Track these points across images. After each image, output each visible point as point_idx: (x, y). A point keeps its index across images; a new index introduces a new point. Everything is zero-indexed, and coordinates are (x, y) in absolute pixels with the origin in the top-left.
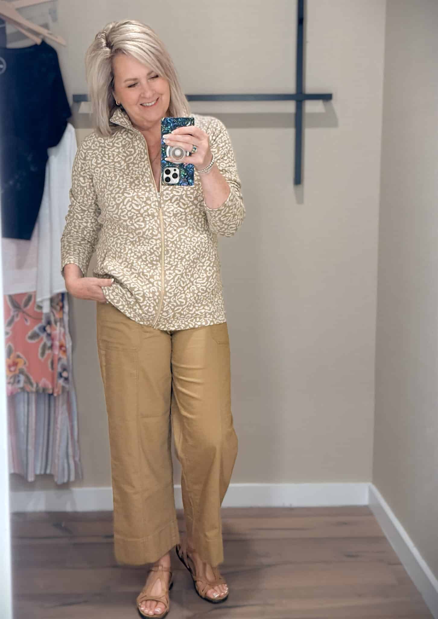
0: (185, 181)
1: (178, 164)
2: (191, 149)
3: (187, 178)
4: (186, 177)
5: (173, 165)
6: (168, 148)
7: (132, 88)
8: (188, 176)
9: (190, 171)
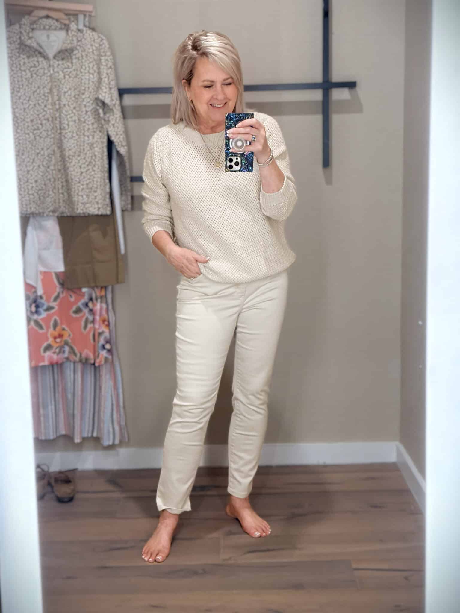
0: (245, 168)
1: (240, 153)
2: (251, 139)
4: (247, 165)
6: (231, 140)
7: (207, 89)
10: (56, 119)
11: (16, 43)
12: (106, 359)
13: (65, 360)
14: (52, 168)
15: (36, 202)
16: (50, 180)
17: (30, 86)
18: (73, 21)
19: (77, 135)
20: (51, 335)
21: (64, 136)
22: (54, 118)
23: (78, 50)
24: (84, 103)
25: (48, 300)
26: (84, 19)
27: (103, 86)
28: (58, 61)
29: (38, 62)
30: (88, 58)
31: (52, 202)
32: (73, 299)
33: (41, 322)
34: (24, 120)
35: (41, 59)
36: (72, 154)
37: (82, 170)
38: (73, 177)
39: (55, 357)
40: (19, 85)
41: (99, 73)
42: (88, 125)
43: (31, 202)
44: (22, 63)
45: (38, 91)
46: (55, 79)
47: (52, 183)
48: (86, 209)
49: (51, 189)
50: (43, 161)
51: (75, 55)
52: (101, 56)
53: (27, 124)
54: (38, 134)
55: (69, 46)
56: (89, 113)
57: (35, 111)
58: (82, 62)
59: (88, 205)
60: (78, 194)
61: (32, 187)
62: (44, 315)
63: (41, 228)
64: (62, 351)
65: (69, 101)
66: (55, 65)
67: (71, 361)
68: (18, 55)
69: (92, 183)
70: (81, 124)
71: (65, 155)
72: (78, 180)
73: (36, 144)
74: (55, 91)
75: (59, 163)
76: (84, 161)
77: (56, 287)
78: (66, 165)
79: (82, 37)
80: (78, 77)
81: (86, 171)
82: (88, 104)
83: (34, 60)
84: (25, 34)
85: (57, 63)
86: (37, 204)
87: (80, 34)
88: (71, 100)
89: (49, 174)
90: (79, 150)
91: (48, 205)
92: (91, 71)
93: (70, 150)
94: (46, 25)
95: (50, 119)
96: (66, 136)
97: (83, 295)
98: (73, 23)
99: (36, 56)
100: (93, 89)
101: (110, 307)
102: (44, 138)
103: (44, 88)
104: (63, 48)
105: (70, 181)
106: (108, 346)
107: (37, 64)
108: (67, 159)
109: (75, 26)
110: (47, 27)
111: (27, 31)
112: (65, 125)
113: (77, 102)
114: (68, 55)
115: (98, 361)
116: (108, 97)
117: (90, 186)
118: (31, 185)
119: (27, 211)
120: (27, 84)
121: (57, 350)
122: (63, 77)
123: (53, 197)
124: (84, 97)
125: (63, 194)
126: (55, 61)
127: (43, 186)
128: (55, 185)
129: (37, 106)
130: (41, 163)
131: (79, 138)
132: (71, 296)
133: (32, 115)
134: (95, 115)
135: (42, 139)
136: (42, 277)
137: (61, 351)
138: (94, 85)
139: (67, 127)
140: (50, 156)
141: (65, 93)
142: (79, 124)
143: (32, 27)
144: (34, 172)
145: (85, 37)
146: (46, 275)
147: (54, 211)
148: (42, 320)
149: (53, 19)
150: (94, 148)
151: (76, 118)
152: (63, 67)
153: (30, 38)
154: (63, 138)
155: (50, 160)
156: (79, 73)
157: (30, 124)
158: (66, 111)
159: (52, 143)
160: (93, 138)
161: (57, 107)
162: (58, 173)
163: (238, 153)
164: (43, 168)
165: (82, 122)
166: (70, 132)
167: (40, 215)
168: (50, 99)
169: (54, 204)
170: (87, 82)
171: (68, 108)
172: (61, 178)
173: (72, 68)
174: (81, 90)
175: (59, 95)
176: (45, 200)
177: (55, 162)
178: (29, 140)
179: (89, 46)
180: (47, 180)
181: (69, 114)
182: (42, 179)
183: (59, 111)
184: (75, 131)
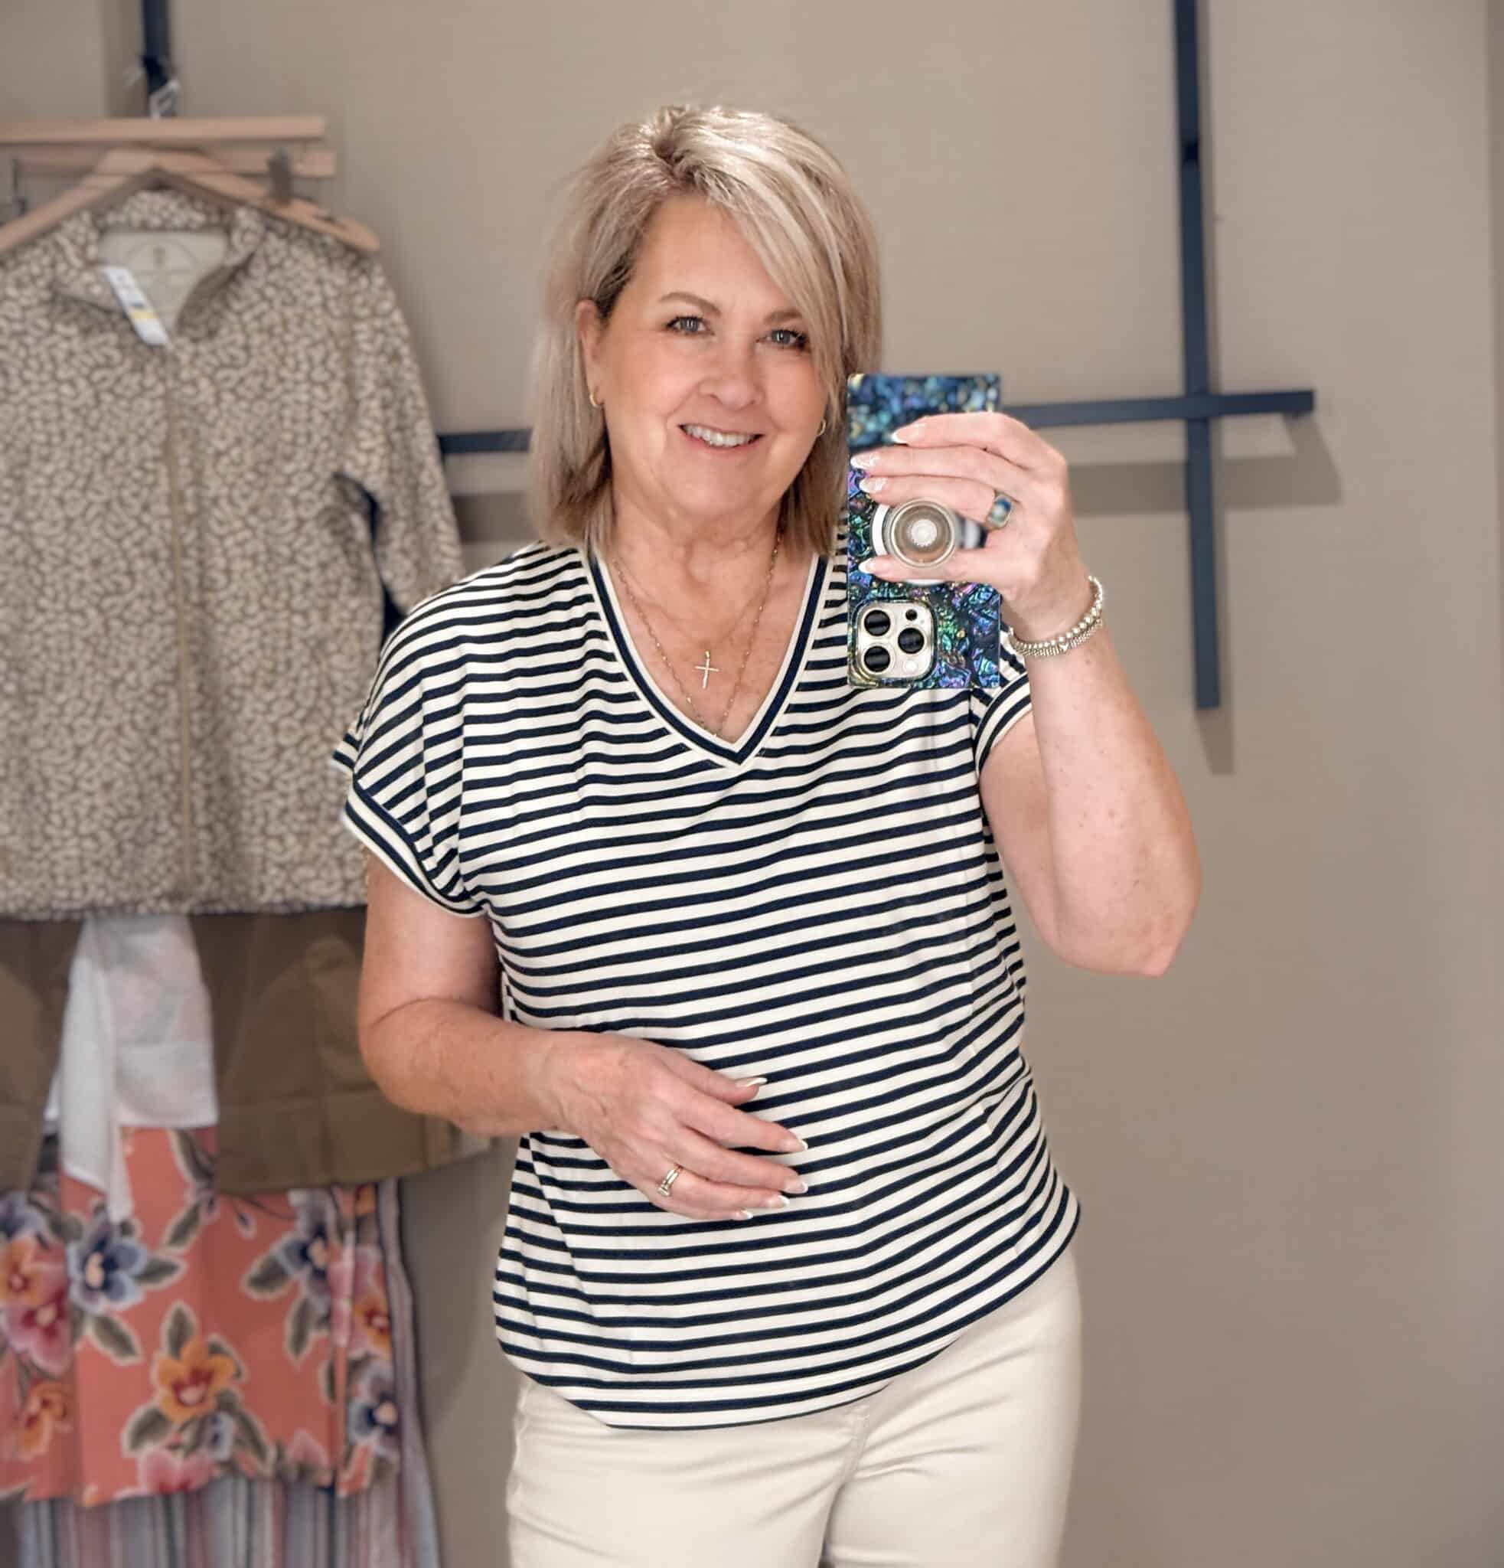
0: (958, 665)
1: (924, 588)
2: (987, 511)
3: (967, 654)
4: (964, 647)
5: (902, 591)
8: (976, 644)
9: (981, 620)
10: (185, 554)
11: (41, 283)
12: (379, 1466)
13: (216, 1473)
14: (168, 732)
15: (106, 862)
16: (159, 778)
17: (89, 434)
19: (263, 608)
20: (163, 1375)
21: (211, 615)
22: (175, 552)
24: (292, 491)
25: (152, 1239)
27: (361, 427)
29: (120, 347)
30: (307, 326)
31: (170, 862)
32: (250, 1232)
33: (124, 1325)
34: (67, 562)
36: (240, 680)
37: (283, 740)
38: (246, 766)
39: (177, 1464)
40: (49, 435)
41: (349, 382)
42: (307, 570)
43: (87, 864)
44: (61, 356)
45: (120, 453)
46: (181, 405)
47: (166, 788)
48: (296, 887)
49: (163, 813)
50: (133, 711)
52: (357, 319)
53: (77, 576)
54: (116, 611)
56: (309, 527)
57: (111, 529)
58: (285, 344)
59: (303, 872)
60: (263, 832)
61: (93, 808)
62: (135, 1295)
63: (128, 959)
64: (208, 1436)
65: (232, 486)
66: (184, 358)
68: (44, 324)
69: (320, 786)
70: (278, 566)
71: (216, 686)
72: (265, 779)
73: (109, 646)
74: (181, 449)
75: (196, 716)
76: (290, 706)
77: (184, 1184)
78: (222, 721)
80: (269, 396)
81: (298, 745)
82: (305, 495)
83: (105, 344)
84: (71, 250)
85: (190, 348)
86: (108, 870)
88: (240, 482)
89: (158, 756)
90: (269, 665)
91: (153, 871)
92: (319, 375)
93: (233, 664)
94: (152, 213)
96: (219, 613)
97: (291, 1215)
99: (113, 328)
100: (326, 439)
101: (394, 1258)
102: (140, 626)
103: (141, 439)
105: (236, 782)
106: (386, 1414)
108: (225, 700)
110: (155, 222)
112: (215, 574)
113: (262, 489)
115: (345, 1476)
116: (381, 469)
117: (311, 798)
118: (87, 802)
119: (70, 899)
120: (78, 428)
121: (187, 1437)
122: (211, 400)
123: (170, 843)
124: (289, 468)
125: (209, 828)
127: (130, 801)
128: (180, 795)
129: (115, 506)
130: (127, 717)
131: (269, 620)
132: (243, 1219)
133: (95, 540)
134: (335, 533)
135: (133, 629)
136: (128, 1150)
137: (205, 1435)
138: (328, 424)
139: (222, 580)
140: (161, 689)
141: (219, 454)
142: (271, 566)
143: (100, 222)
144: (100, 750)
146: (144, 1140)
147: (175, 896)
148: (130, 1314)
150: (328, 655)
151: (262, 548)
152: (214, 361)
153: (91, 265)
154: (210, 621)
155: (160, 703)
157: (87, 576)
158: (221, 523)
159: (168, 641)
160: (325, 619)
161: (190, 508)
162: (193, 752)
163: (917, 587)
164: (133, 735)
165: (280, 561)
166: (236, 597)
167: (125, 911)
168: (164, 481)
169: (177, 869)
170: (303, 415)
171: (228, 508)
172: (201, 769)
173: (246, 364)
174: (280, 446)
175: (197, 465)
176: (142, 856)
177: (180, 710)
178: (85, 633)
179: (310, 286)
180: (151, 778)
181: (233, 533)
182: (131, 778)
183: (194, 523)
184: (253, 596)
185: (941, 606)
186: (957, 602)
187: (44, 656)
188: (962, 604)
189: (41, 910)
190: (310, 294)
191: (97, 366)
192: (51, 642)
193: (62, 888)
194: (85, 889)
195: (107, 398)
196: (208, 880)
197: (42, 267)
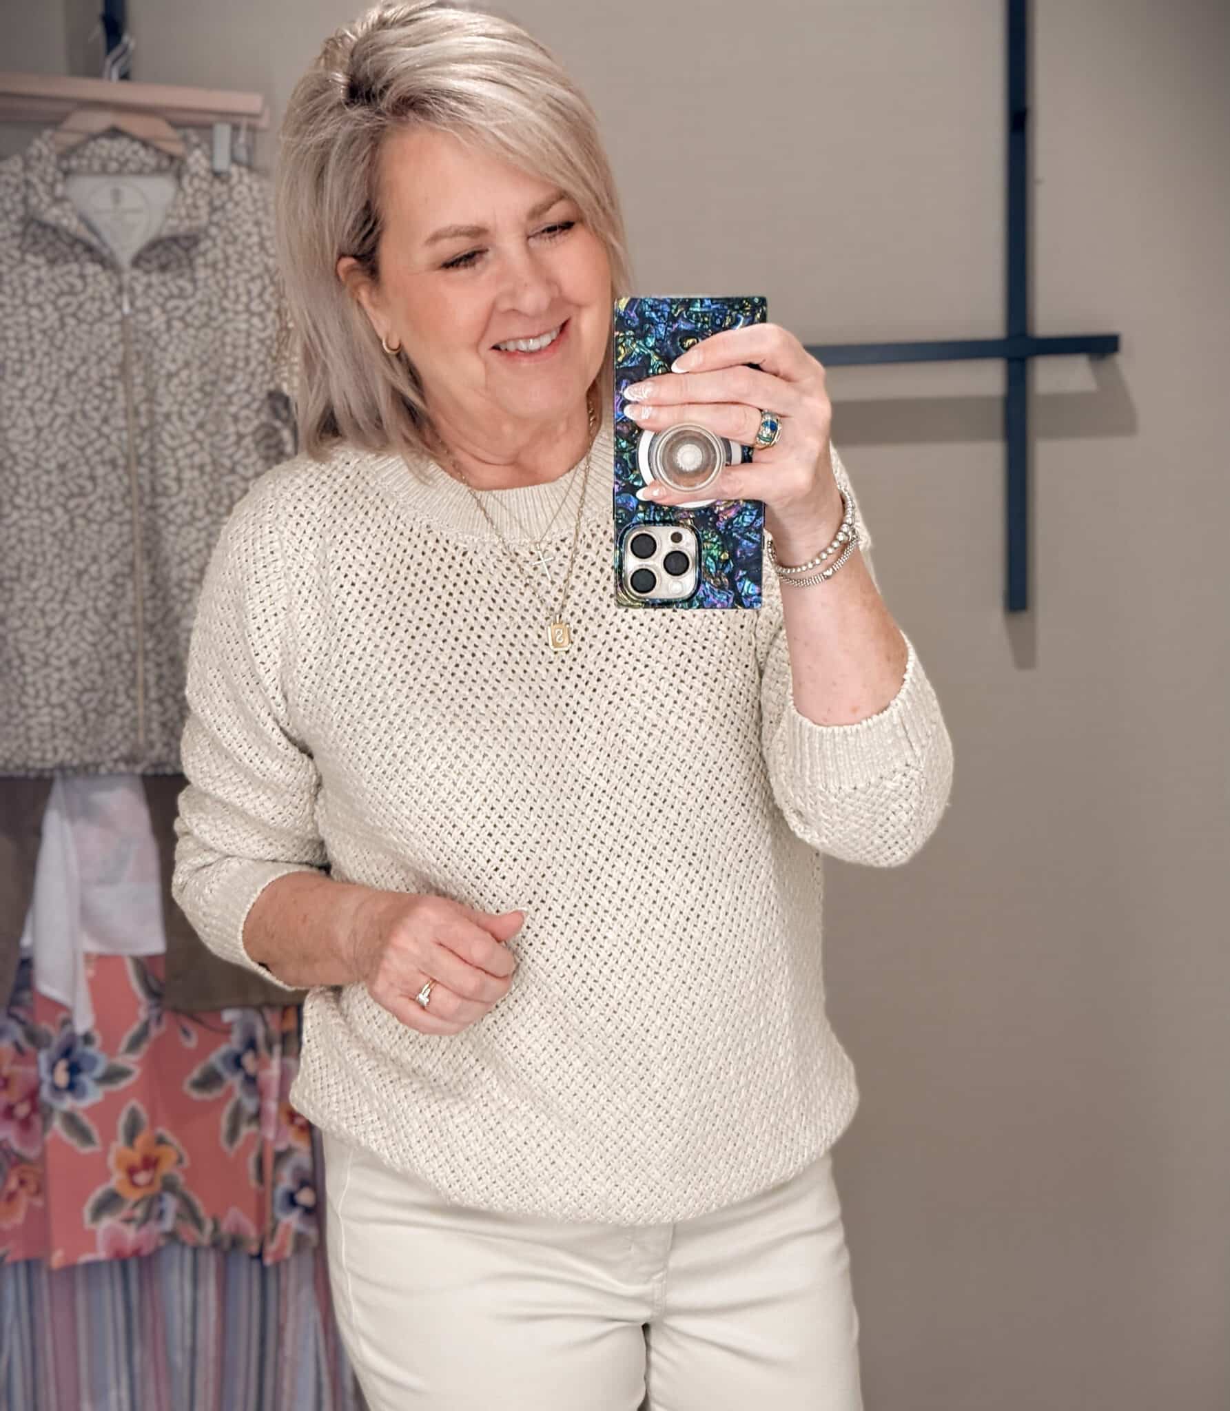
0: (722, 586)
1: (689, 511)
2: (754, 433)
3: (731, 576)
4: (727, 570)
5: (668, 515)
6: (645, 440)
7: (462, 273)
8: (739, 566)
9: (745, 542)
10: (139, 463)
11: (13, 217)
12: (300, 1239)
13: (162, 1242)
14: (125, 617)
15: (73, 729)
16: (118, 657)
17: (55, 353)
18: (198, 146)
19: (209, 512)
20: (119, 1161)
21: (164, 516)
22: (131, 460)
23: (214, 239)
24: (233, 409)
25: (110, 1047)
26: (234, 139)
28: (148, 272)
29: (82, 276)
30: (246, 262)
31: (127, 730)
32: (192, 1043)
33: (86, 1121)
34: (37, 465)
35: (91, 269)
36: (190, 574)
39: (131, 1235)
40: (22, 353)
43: (57, 730)
44: (30, 283)
45: (82, 371)
46: (136, 331)
47: (124, 666)
49: (121, 688)
50: (96, 599)
51: (204, 254)
53: (45, 478)
54: (81, 511)
55: (184, 227)
56: (248, 441)
58: (226, 277)
61: (62, 681)
62: (95, 1094)
63: (84, 812)
64: (155, 1212)
65: (182, 404)
67: (183, 1245)
68: (17, 254)
70: (221, 476)
71: (167, 579)
73: (74, 542)
74: (136, 369)
75: (149, 604)
77: (139, 1003)
78: (171, 609)
79: (225, 197)
80: (214, 324)
82: (245, 414)
83: (69, 273)
84: (41, 188)
85: (144, 279)
86: (75, 736)
87: (219, 187)
88: (189, 401)
89: (117, 638)
91: (113, 737)
92: (256, 306)
93: (183, 561)
94: (110, 158)
95: (121, 461)
96: (171, 516)
97: (227, 1031)
98: (198, 153)
99: (77, 259)
100: (263, 363)
102: (101, 524)
103: (101, 359)
104: (165, 232)
106: (305, 1197)
107: (79, 284)
108: (175, 591)
109: (204, 162)
110: (113, 166)
111: (49, 179)
112: (167, 481)
113: (208, 407)
114: (181, 253)
115: (271, 1248)
118: (56, 676)
119: (43, 759)
120: (45, 347)
121: (139, 1213)
122: (163, 327)
123: (127, 714)
124: (231, 389)
125: (160, 701)
126: (137, 273)
127: (93, 676)
128: (135, 672)
129: (78, 417)
130: (90, 603)
132: (186, 1033)
133: (61, 448)
134: (268, 447)
135: (95, 527)
136: (91, 973)
137: (153, 1211)
138: (264, 350)
139: (174, 487)
140: (120, 580)
141: (170, 376)
142: (216, 476)
143: (64, 165)
144: (67, 632)
145: (236, 197)
146: (104, 965)
147: (131, 760)
148: (89, 1111)
149: (133, 139)
151: (208, 460)
152: (165, 292)
153: (58, 201)
154: (161, 522)
155: (119, 592)
156: (215, 311)
157: (54, 478)
158: (173, 437)
159: (125, 539)
161: (144, 422)
162: (147, 635)
163: (682, 510)
164: (96, 620)
165: (222, 471)
166: (185, 503)
167: (87, 771)
168: (121, 397)
169: (132, 736)
170: (242, 342)
171: (178, 424)
172: (153, 650)
173: (193, 295)
174: (223, 370)
175: (151, 385)
176: (103, 724)
177: (135, 598)
178: (55, 529)
179: (248, 227)
180: (110, 657)
181: (183, 446)
182: (94, 656)
183: (148, 435)
184: (201, 502)
185: (706, 529)
186: (721, 525)
187: (19, 548)
188: (726, 526)
189: (18, 768)
190: (249, 235)
191: (62, 293)
192: (26, 536)
193: (37, 749)
194: (55, 751)
195: (71, 322)
196: (159, 746)
197: (13, 203)
